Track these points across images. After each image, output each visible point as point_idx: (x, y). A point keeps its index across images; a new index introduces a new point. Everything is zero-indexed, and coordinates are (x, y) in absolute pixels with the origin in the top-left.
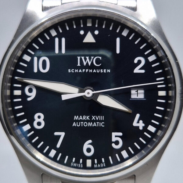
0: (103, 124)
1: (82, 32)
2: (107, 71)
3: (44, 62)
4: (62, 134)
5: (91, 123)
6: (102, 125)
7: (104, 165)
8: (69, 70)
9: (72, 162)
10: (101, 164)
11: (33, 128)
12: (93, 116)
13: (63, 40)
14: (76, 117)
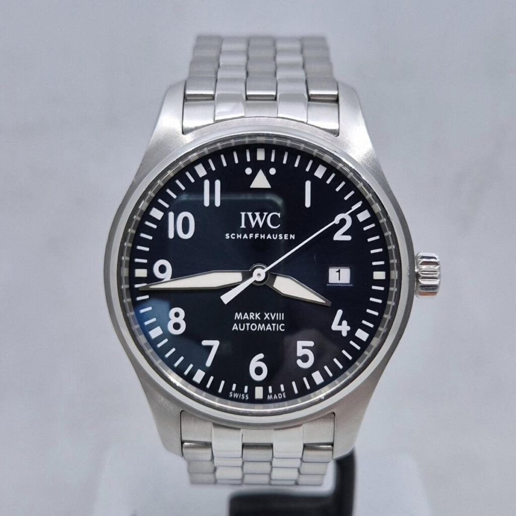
0: (282, 327)
1: (249, 171)
2: (289, 237)
3: (186, 220)
4: (215, 344)
5: (263, 325)
6: (280, 328)
7: (284, 397)
8: (227, 235)
9: (231, 390)
10: (279, 394)
11: (166, 334)
12: (265, 314)
13: (218, 183)
14: (239, 314)
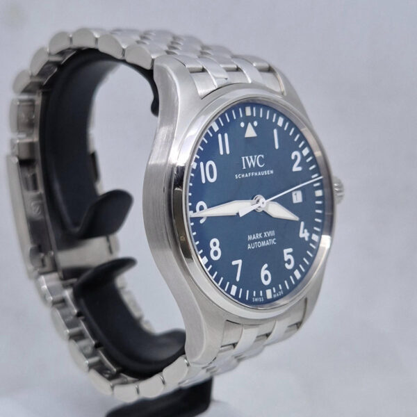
0: (275, 241)
1: (242, 125)
2: (270, 172)
4: (239, 262)
5: (264, 242)
6: (273, 242)
8: (236, 176)
9: (253, 296)
10: (279, 292)
12: (264, 233)
14: (250, 236)
